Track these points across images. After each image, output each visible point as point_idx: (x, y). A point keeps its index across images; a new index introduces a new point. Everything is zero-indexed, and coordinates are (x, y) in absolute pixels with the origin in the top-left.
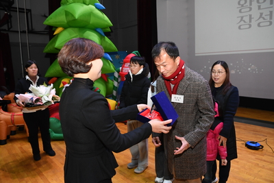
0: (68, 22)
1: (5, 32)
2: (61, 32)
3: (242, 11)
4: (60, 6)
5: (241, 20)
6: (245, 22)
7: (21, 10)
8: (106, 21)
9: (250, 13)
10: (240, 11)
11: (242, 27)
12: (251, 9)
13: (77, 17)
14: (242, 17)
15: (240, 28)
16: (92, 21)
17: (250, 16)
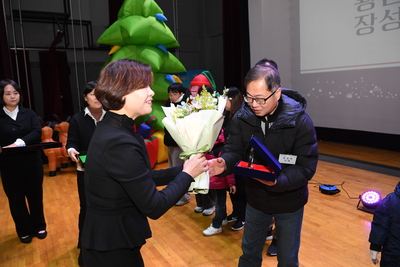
0: (124, 39)
1: (62, 50)
2: (118, 51)
3: (362, 8)
4: (116, 19)
5: (361, 22)
6: (365, 24)
7: (77, 22)
8: (168, 36)
9: (372, 11)
10: (359, 9)
11: (361, 32)
12: (373, 5)
13: (131, 33)
14: (362, 18)
15: (358, 33)
16: (152, 36)
17: (373, 15)
